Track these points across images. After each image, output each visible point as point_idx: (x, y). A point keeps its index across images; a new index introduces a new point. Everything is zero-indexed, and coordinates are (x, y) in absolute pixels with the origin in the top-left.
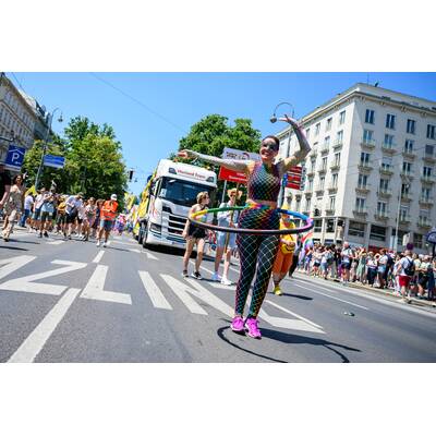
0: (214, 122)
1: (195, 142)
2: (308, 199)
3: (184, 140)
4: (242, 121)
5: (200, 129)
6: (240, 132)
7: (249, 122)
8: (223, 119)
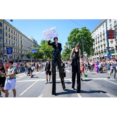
0: (75, 30)
1: (72, 37)
2: (97, 49)
3: (69, 37)
4: (83, 28)
5: (72, 33)
6: (83, 31)
7: (85, 28)
8: (78, 29)
